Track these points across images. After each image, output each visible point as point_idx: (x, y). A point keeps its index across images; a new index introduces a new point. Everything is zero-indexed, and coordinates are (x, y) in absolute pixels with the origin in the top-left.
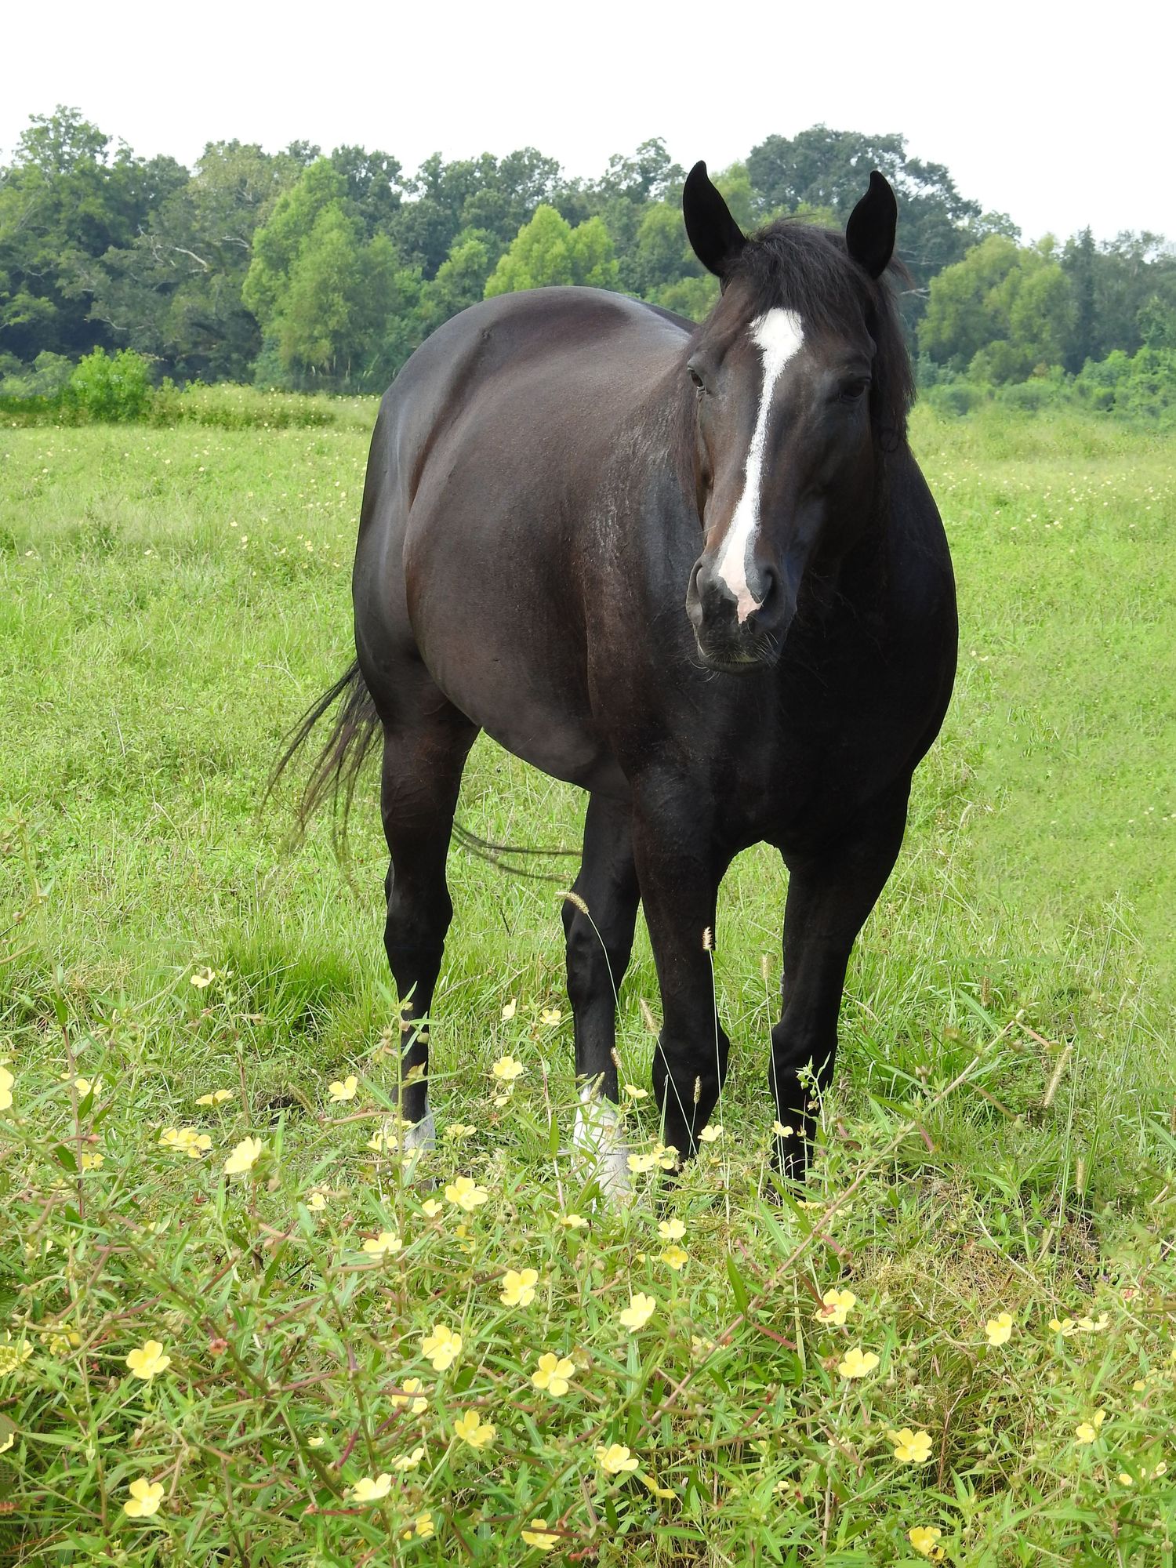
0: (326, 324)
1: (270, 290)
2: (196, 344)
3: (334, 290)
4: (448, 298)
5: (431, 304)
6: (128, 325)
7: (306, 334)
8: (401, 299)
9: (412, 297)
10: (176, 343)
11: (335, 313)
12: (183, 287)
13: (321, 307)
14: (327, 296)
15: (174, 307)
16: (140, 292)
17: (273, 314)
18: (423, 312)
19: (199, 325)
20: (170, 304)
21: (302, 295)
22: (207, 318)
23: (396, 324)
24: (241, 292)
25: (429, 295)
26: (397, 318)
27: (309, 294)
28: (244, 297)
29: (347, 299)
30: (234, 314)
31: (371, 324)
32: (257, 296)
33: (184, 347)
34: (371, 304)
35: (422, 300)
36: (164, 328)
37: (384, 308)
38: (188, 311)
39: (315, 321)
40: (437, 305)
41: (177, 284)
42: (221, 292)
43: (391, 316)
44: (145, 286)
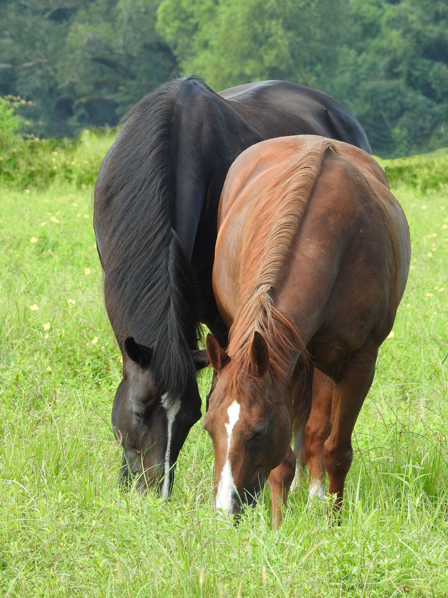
0: (261, 59)
1: (192, 16)
2: (98, 85)
3: (273, 16)
4: (417, 26)
5: (395, 34)
6: (13, 62)
7: (236, 72)
8: (357, 29)
9: (372, 25)
10: (73, 84)
11: (273, 46)
12: (82, 13)
13: (255, 38)
14: (262, 24)
15: (71, 39)
16: (29, 20)
17: (196, 46)
18: (384, 43)
19: (102, 61)
20: (66, 34)
21: (231, 24)
22: (111, 51)
23: (351, 60)
24: (155, 19)
25: (393, 23)
26: (353, 52)
27: (239, 22)
28: (159, 25)
29: (288, 27)
30: (148, 47)
31: (319, 59)
32: (176, 24)
33: (84, 88)
34: (318, 33)
35: (384, 29)
36: (58, 65)
37: (334, 39)
38: (90, 43)
39: (248, 55)
40: (403, 35)
41: (74, 10)
42: (130, 19)
43: (345, 49)
44: (35, 12)
